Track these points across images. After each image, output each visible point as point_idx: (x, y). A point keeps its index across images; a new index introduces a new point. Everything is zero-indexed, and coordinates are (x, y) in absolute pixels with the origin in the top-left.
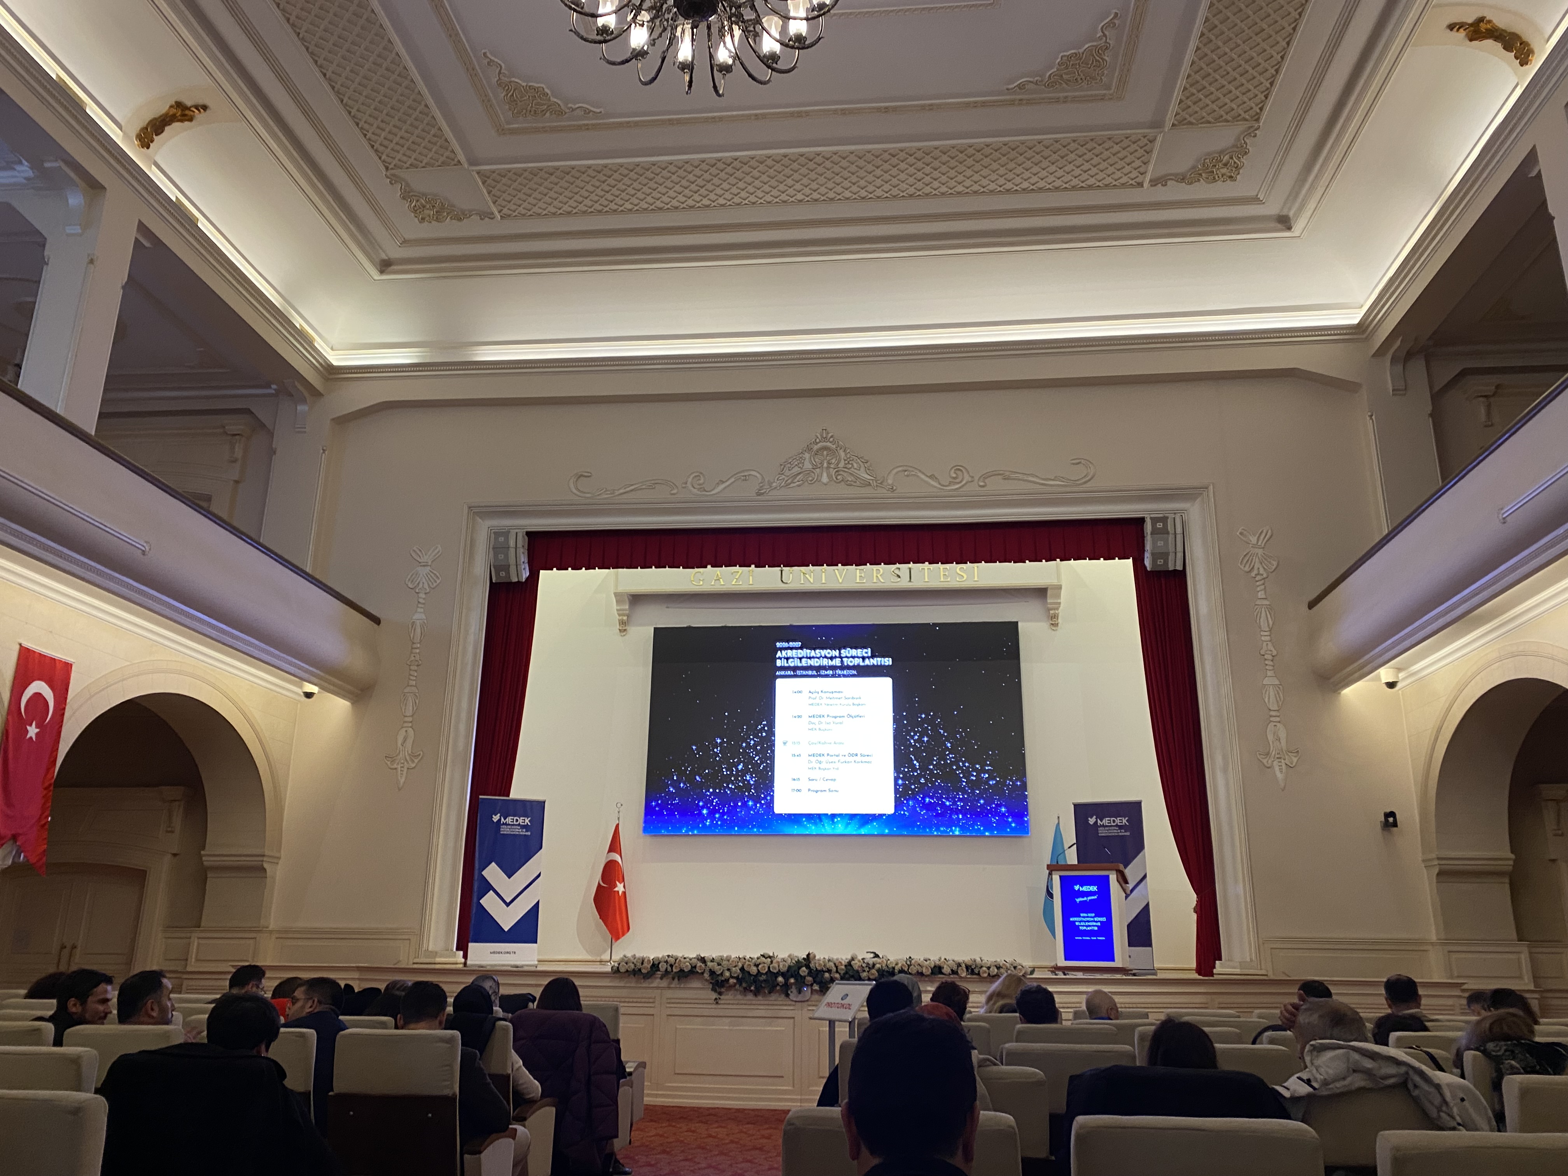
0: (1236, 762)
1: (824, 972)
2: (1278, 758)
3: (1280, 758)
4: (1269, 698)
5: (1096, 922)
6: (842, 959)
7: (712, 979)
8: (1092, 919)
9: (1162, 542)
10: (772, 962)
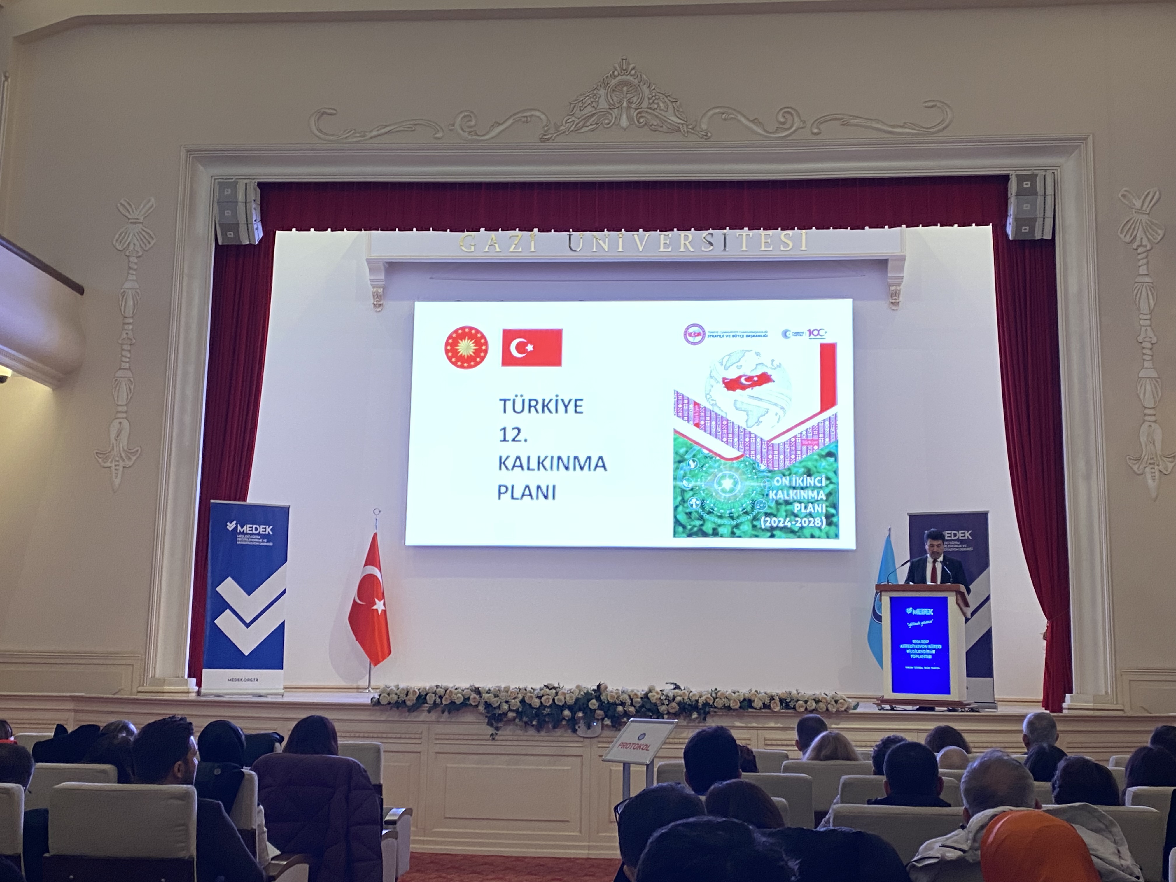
0: (1101, 468)
1: (617, 705)
2: (1150, 464)
3: (1154, 464)
4: (1145, 393)
5: (930, 649)
6: (638, 691)
7: (488, 712)
8: (926, 646)
9: (1029, 205)
10: (557, 693)
